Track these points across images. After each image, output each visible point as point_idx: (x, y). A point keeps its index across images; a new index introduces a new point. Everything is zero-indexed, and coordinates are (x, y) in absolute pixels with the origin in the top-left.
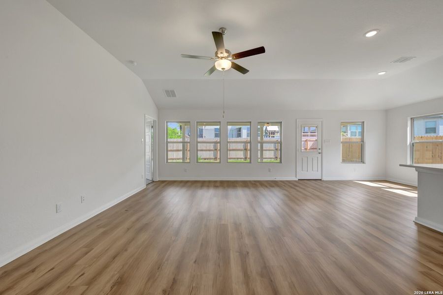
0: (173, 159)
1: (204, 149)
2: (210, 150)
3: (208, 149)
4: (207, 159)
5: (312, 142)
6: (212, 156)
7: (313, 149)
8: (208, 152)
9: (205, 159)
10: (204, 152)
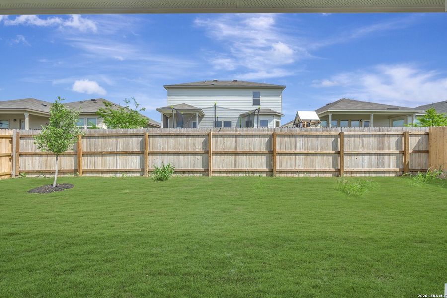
0: (116, 172)
1: (182, 150)
2: (194, 154)
3: (190, 150)
4: (189, 172)
5: (417, 139)
6: (200, 167)
7: (419, 152)
8: (190, 158)
9: (184, 172)
10: (181, 158)
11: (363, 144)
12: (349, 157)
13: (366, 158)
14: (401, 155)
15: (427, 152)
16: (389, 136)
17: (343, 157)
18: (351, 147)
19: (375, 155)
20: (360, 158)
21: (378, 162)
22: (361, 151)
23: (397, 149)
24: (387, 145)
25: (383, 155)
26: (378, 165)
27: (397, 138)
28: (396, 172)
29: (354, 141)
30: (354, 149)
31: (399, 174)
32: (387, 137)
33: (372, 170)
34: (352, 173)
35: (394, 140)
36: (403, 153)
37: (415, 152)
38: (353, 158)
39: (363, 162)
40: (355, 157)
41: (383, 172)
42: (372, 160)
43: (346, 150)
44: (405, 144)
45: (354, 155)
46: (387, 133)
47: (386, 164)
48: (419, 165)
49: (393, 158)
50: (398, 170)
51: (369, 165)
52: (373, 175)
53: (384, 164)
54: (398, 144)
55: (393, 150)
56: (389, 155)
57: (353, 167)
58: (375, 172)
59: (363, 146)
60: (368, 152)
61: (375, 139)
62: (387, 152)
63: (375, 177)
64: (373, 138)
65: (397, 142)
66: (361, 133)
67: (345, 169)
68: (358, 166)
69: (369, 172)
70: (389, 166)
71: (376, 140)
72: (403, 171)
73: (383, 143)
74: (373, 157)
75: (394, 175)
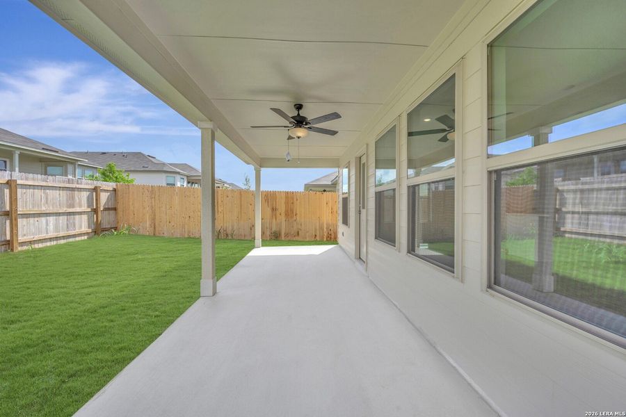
5: (107, 195)
7: (108, 209)
11: (47, 199)
12: (25, 219)
13: (52, 219)
14: (93, 213)
15: (115, 209)
16: (80, 190)
17: (16, 220)
18: (28, 204)
19: (63, 214)
20: (43, 220)
21: (67, 224)
22: (44, 209)
23: (88, 207)
24: (78, 201)
25: (74, 213)
26: (68, 227)
27: (88, 193)
28: (88, 233)
29: (33, 195)
30: (33, 207)
31: (91, 235)
32: (78, 191)
33: (61, 234)
34: (30, 243)
35: (85, 195)
36: (95, 211)
37: (106, 209)
38: (32, 220)
39: (47, 225)
40: (36, 219)
41: (74, 236)
42: (60, 222)
43: (20, 210)
44: (97, 200)
45: (34, 215)
46: (78, 186)
47: (77, 226)
48: (109, 223)
49: (85, 217)
50: (90, 230)
51: (56, 228)
52: (62, 242)
53: (74, 226)
54: (90, 199)
55: (85, 208)
56: (80, 213)
57: (33, 234)
58: (64, 237)
59: (47, 203)
60: (55, 211)
61: (63, 193)
62: (78, 210)
63: (65, 244)
64: (61, 192)
65: (88, 198)
66: (44, 184)
67: (21, 239)
68: (40, 232)
69: (57, 238)
70: (81, 227)
71: (65, 195)
72: (95, 232)
73: (73, 198)
74: (61, 218)
75: (86, 237)
